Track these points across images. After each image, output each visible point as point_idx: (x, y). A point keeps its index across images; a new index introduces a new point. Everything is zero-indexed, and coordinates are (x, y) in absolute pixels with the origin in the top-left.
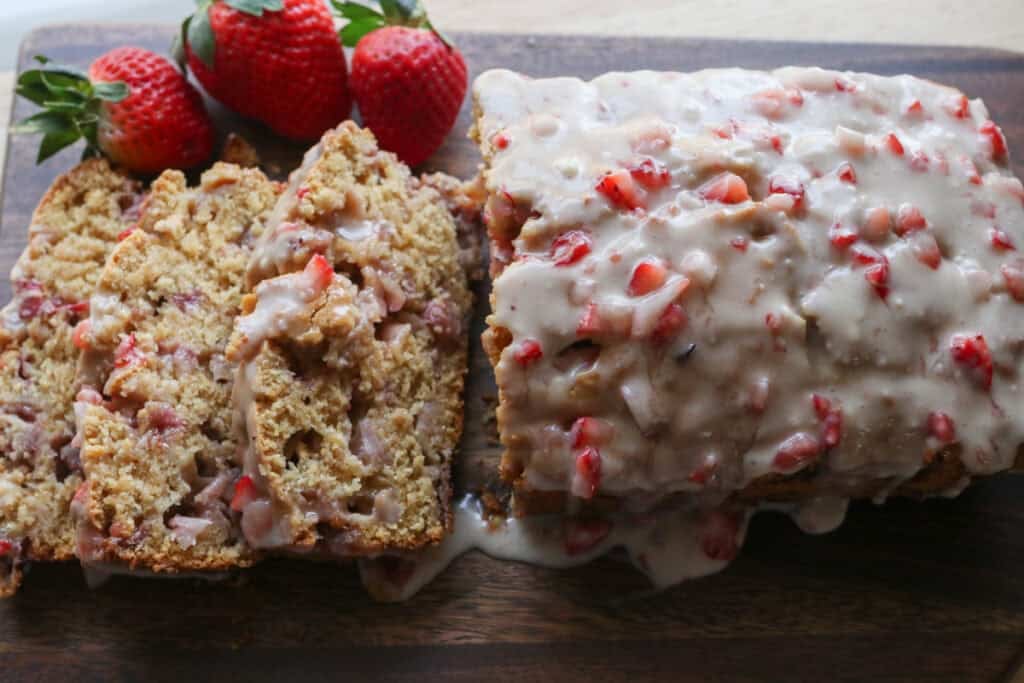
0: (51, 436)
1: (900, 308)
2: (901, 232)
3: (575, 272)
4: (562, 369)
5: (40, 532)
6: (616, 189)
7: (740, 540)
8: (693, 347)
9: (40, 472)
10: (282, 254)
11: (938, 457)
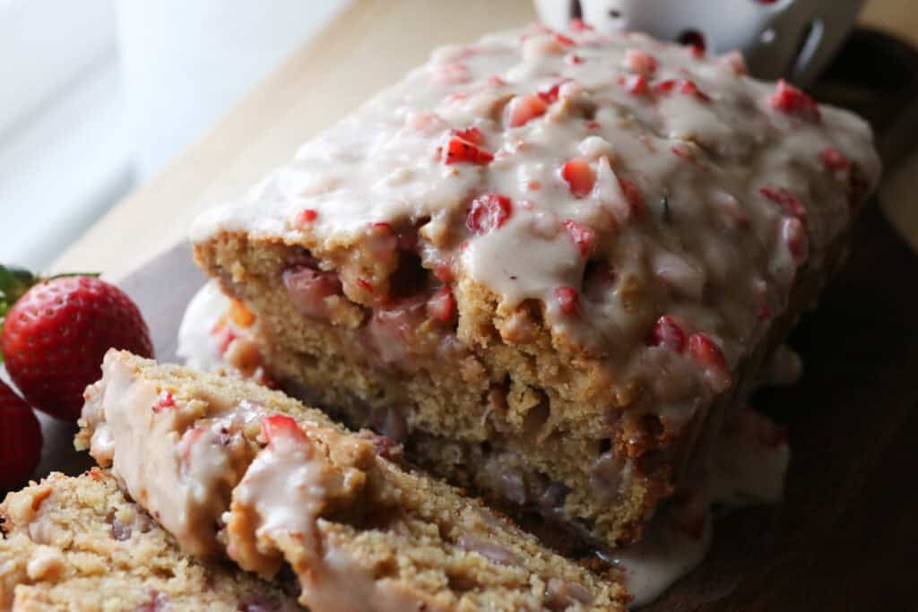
1: (724, 100)
3: (520, 218)
4: (599, 300)
10: (219, 459)
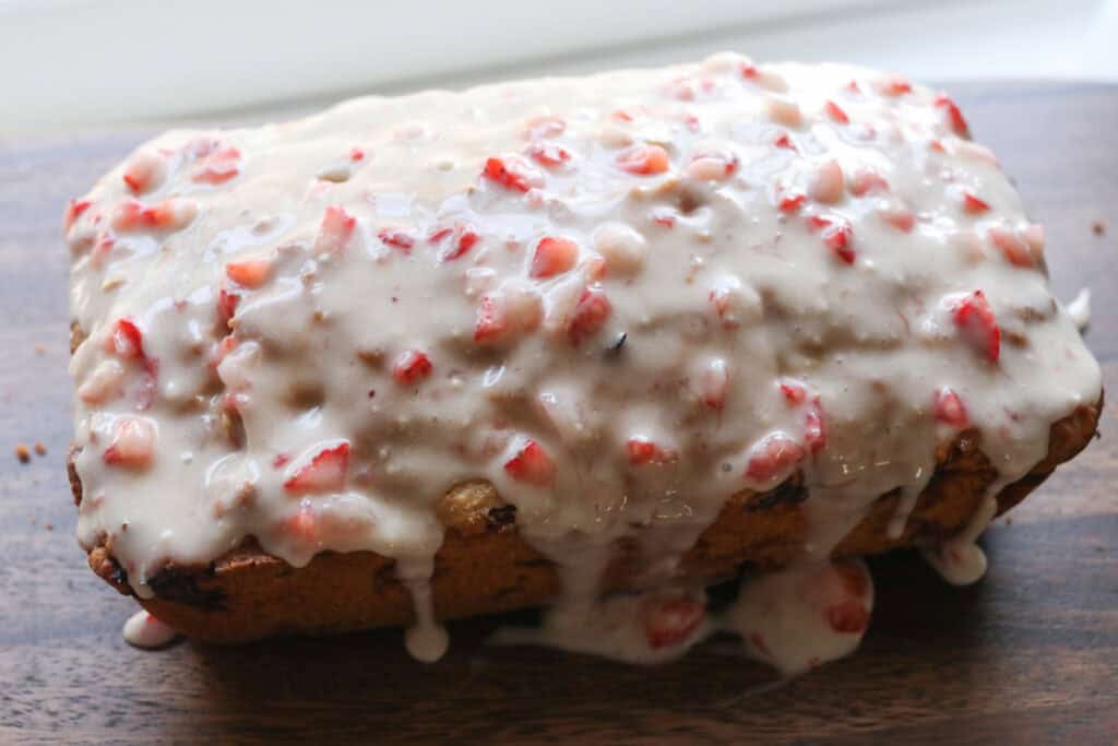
1: (871, 272)
2: (859, 190)
6: (503, 171)
7: (868, 603)
8: (625, 337)
11: (955, 450)
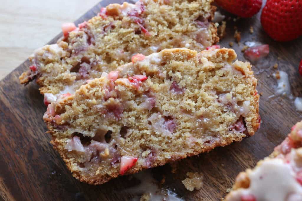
0: (86, 55)
5: (47, 77)
9: (69, 60)
